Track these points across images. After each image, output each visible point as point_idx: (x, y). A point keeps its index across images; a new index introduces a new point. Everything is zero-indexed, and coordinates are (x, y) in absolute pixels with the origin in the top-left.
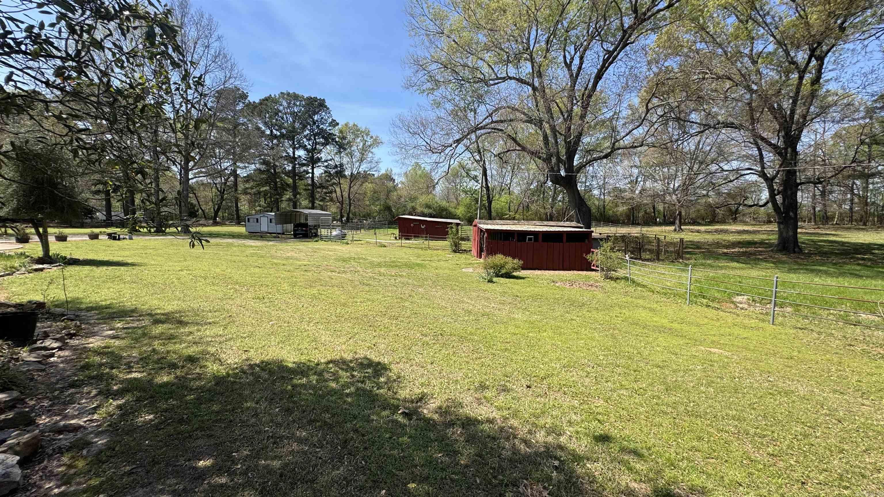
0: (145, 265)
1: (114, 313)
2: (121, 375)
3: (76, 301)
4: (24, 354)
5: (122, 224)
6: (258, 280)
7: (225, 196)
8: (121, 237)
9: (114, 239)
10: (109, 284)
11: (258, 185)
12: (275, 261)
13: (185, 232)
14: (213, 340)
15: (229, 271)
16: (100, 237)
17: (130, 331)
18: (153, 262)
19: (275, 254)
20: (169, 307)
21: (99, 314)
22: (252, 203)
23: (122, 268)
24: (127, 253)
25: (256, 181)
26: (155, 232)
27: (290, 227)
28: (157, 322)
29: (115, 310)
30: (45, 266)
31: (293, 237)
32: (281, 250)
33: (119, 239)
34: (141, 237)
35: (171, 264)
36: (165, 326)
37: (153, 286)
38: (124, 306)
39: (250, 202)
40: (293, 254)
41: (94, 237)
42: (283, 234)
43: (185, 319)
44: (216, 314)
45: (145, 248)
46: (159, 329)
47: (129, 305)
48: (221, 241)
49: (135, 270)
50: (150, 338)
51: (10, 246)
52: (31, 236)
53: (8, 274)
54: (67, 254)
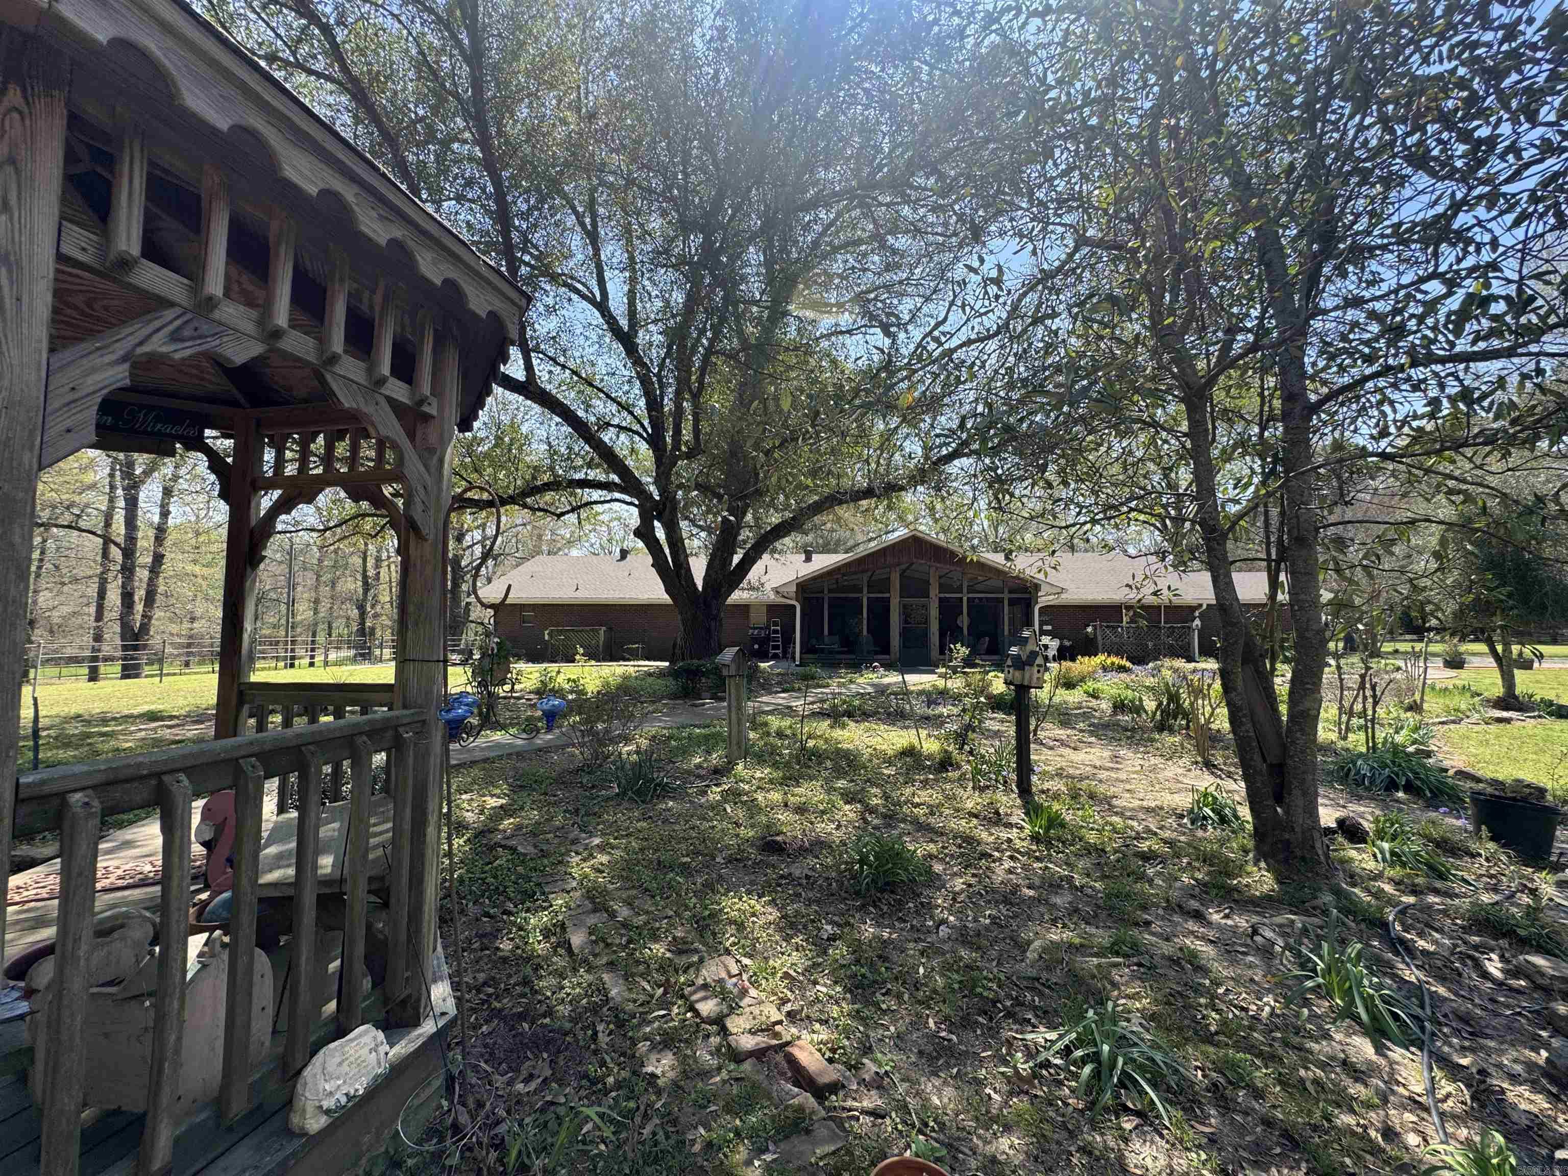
30: (1513, 714)
51: (1438, 673)
52: (1468, 658)
53: (1454, 722)
54: (1551, 695)
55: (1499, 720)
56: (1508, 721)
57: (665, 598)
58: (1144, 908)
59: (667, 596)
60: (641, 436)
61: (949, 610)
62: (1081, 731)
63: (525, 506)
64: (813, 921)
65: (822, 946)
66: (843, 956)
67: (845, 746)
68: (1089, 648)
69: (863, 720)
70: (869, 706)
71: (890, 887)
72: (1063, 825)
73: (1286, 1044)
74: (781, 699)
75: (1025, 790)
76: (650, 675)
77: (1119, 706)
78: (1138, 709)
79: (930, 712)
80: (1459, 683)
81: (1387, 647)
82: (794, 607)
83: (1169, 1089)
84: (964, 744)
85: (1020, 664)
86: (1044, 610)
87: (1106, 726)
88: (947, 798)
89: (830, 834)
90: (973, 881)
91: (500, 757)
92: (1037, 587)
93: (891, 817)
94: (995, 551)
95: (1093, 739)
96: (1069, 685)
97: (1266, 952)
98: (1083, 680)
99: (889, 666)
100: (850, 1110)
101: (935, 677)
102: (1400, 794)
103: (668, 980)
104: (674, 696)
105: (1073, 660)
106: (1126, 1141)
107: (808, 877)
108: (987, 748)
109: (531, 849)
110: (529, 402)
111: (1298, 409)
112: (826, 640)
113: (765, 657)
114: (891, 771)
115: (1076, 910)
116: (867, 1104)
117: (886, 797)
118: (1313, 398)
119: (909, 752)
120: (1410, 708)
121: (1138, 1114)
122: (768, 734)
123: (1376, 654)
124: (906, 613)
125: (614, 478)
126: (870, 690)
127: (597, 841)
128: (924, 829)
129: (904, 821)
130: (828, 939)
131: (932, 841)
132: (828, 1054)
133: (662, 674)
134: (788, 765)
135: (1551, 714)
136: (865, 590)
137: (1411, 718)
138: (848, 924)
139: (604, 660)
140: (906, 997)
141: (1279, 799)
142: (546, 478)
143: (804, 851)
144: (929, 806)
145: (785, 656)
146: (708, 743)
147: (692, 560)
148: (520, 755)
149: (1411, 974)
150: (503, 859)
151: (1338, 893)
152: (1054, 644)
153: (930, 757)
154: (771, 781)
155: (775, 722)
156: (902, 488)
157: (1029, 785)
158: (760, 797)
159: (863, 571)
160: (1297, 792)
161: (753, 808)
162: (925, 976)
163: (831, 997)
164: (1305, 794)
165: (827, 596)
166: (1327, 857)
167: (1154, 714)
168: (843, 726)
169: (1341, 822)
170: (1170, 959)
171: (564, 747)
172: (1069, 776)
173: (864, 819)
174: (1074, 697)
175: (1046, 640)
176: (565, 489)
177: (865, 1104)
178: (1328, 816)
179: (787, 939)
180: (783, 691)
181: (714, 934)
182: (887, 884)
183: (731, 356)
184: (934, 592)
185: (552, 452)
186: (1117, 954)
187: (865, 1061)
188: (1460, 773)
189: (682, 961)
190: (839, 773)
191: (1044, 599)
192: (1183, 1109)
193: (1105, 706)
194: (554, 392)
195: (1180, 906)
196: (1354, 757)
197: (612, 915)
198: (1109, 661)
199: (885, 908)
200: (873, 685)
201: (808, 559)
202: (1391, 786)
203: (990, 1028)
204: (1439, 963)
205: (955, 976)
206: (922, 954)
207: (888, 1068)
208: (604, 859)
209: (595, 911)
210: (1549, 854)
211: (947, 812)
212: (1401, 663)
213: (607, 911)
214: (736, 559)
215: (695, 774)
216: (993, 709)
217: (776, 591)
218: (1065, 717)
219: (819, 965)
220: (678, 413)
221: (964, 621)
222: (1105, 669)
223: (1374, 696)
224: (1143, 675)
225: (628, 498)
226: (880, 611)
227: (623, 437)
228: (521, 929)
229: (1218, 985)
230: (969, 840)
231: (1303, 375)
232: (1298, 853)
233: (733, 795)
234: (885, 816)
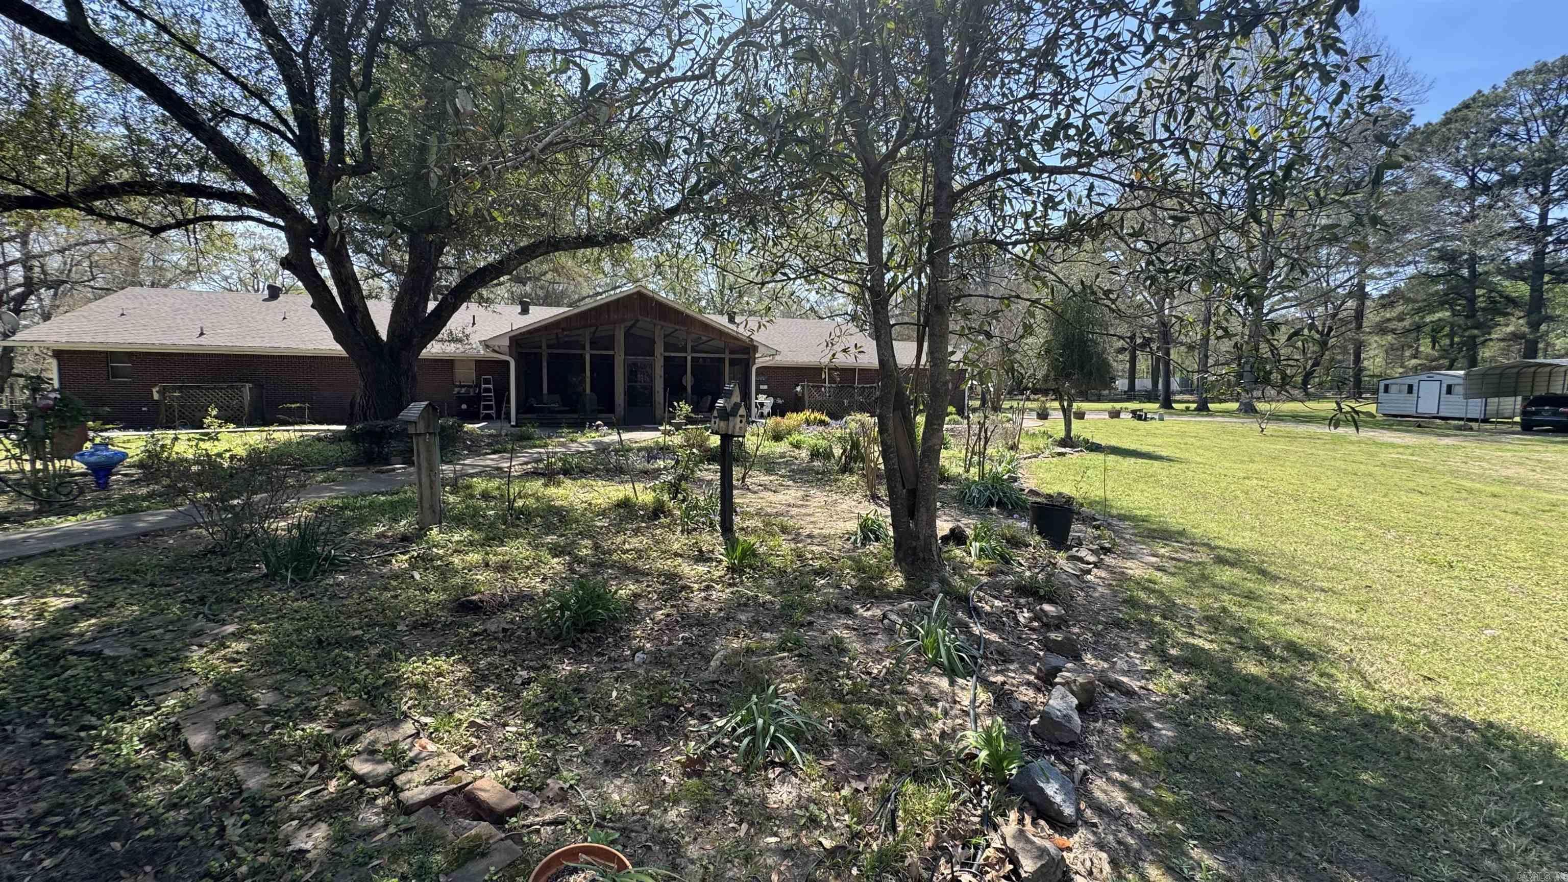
0: (1187, 462)
1: (1155, 530)
2: (1179, 635)
3: (1104, 503)
4: (1061, 558)
5: (1149, 397)
6: (1425, 521)
7: (1332, 342)
8: (1149, 416)
9: (1140, 418)
10: (1141, 486)
11: (1419, 311)
12: (1468, 484)
13: (1246, 412)
14: (1338, 626)
15: (1346, 491)
16: (1122, 415)
17: (1181, 564)
18: (1198, 459)
19: (1464, 467)
20: (1240, 540)
21: (1134, 527)
22: (1394, 353)
23: (1156, 463)
24: (1159, 441)
25: (1415, 301)
26: (1196, 410)
27: (1512, 405)
28: (1221, 561)
29: (1154, 527)
30: (1067, 450)
31: (1519, 428)
32: (1480, 459)
33: (1145, 420)
34: (1175, 418)
35: (1227, 465)
36: (1235, 571)
37: (1205, 498)
38: (1166, 522)
39: (1390, 350)
40: (1522, 472)
41: (1115, 414)
42: (1485, 421)
43: (1271, 569)
44: (1334, 573)
45: (1183, 434)
46: (1226, 575)
47: (1175, 522)
48: (1319, 430)
49: (1175, 468)
50: (1214, 586)
51: (1031, 423)
52: (1051, 412)
53: (1035, 457)
54: (1088, 436)
55: (1060, 454)
56: (1064, 454)
57: (337, 349)
58: (810, 612)
59: (339, 347)
60: (283, 136)
61: (674, 369)
62: (781, 476)
63: (91, 211)
64: (508, 670)
65: (511, 691)
66: (536, 696)
67: (558, 503)
68: (797, 406)
69: (581, 477)
70: (589, 463)
71: (591, 627)
72: (754, 554)
73: (893, 691)
74: (491, 460)
75: (727, 528)
76: (319, 439)
77: (815, 454)
78: (828, 455)
79: (650, 467)
80: (1042, 429)
81: (1006, 405)
82: (508, 363)
83: (807, 741)
84: (677, 492)
85: (726, 415)
86: (762, 371)
87: (802, 471)
88: (657, 542)
89: (535, 587)
90: (674, 611)
91: (75, 549)
92: (755, 349)
93: (599, 565)
94: (721, 313)
95: (790, 483)
96: (777, 437)
97: (890, 631)
98: (789, 433)
99: (610, 425)
100: (531, 825)
101: (658, 434)
102: (994, 509)
103: (324, 757)
104: (354, 462)
105: (783, 416)
106: (770, 786)
107: (505, 630)
108: (700, 496)
109: (127, 651)
110: (81, 59)
111: (944, 197)
112: (545, 398)
113: (474, 418)
114: (605, 523)
115: (757, 622)
116: (548, 817)
117: (596, 547)
118: (956, 187)
119: (625, 504)
120: (1011, 448)
121: (781, 765)
122: (472, 496)
123: (997, 409)
124: (632, 372)
125: (244, 187)
126: (591, 448)
127: (230, 629)
128: (630, 572)
129: (612, 567)
130: (523, 684)
131: (637, 581)
132: (512, 784)
133: (336, 438)
134: (492, 525)
135: (1087, 449)
136: (588, 347)
137: (1008, 454)
138: (544, 666)
139: (251, 424)
140: (597, 719)
141: (912, 514)
142: (126, 175)
143: (502, 606)
144: (638, 551)
145: (499, 417)
146: (394, 511)
147: (371, 304)
148: (110, 542)
149: (977, 629)
150: (79, 668)
151: (943, 581)
152: (769, 402)
153: (644, 507)
154: (471, 543)
155: (480, 484)
156: (625, 240)
157: (731, 525)
158: (456, 560)
159: (585, 327)
160: (923, 510)
161: (446, 572)
162: (617, 698)
163: (520, 735)
164: (928, 509)
165: (545, 352)
166: (939, 556)
167: (840, 458)
168: (558, 484)
169: (952, 531)
170: (823, 647)
171: (183, 529)
172: (767, 515)
173: (573, 571)
174: (782, 447)
175: (762, 398)
176: (162, 194)
177: (546, 817)
178: (943, 527)
179: (478, 691)
180: (494, 453)
181: (389, 702)
182: (588, 624)
183: (407, 49)
184: (659, 349)
185: (135, 139)
186: (784, 650)
187: (549, 781)
188: (1031, 491)
189: (344, 733)
190: (549, 529)
191: (761, 360)
192: (815, 753)
193: (804, 454)
194: (128, 50)
195: (836, 607)
196: (969, 483)
197: (251, 704)
198: (812, 417)
199: (584, 647)
200: (595, 443)
201: (525, 311)
202: (990, 503)
203: (672, 729)
204: (994, 619)
205: (646, 693)
206: (617, 680)
207: (572, 782)
208: (242, 646)
209: (226, 703)
210: (1067, 540)
211: (655, 554)
212: (1010, 415)
213: (244, 701)
214: (432, 305)
215: (380, 543)
216: (709, 460)
217: (486, 344)
218: (769, 465)
219: (510, 708)
220: (337, 110)
221: (688, 380)
222: (808, 422)
223: (986, 438)
224: (836, 429)
225: (266, 216)
226: (604, 367)
227: (255, 133)
228: (108, 741)
229: (854, 659)
230: (672, 577)
231: (950, 168)
232: (921, 555)
233: (424, 561)
234: (593, 565)
